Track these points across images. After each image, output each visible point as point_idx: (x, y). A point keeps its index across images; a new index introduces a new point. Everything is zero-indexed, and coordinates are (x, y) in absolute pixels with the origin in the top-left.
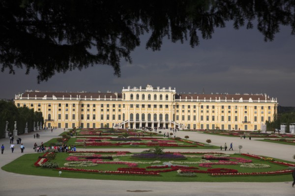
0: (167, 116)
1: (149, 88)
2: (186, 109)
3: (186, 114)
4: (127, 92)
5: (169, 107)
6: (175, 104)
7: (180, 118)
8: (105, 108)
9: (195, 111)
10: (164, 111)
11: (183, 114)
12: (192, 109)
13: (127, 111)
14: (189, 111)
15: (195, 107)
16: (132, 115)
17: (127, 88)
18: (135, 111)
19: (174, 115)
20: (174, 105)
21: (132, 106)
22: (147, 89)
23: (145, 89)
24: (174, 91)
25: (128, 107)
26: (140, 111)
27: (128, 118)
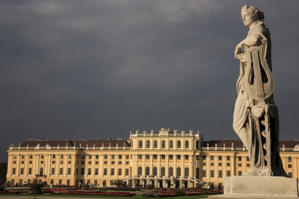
0: (187, 170)
1: (163, 133)
2: (216, 160)
3: (216, 169)
4: (134, 139)
5: (190, 158)
6: (198, 154)
7: (208, 174)
8: (109, 160)
9: (228, 165)
10: (182, 164)
11: (212, 168)
12: (224, 161)
13: (133, 164)
14: (220, 164)
15: (228, 158)
16: (140, 169)
17: (135, 133)
18: (143, 164)
19: (198, 169)
20: (197, 156)
21: (140, 156)
22: (161, 133)
23: (158, 133)
24: (197, 135)
25: (135, 158)
26: (150, 164)
27: (135, 173)
